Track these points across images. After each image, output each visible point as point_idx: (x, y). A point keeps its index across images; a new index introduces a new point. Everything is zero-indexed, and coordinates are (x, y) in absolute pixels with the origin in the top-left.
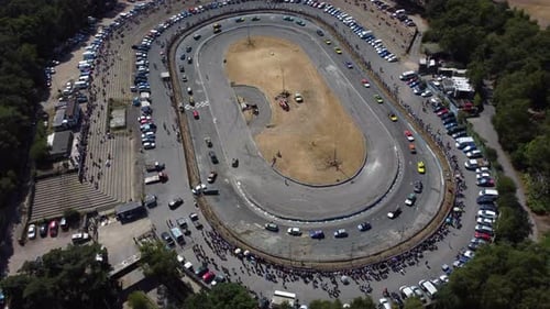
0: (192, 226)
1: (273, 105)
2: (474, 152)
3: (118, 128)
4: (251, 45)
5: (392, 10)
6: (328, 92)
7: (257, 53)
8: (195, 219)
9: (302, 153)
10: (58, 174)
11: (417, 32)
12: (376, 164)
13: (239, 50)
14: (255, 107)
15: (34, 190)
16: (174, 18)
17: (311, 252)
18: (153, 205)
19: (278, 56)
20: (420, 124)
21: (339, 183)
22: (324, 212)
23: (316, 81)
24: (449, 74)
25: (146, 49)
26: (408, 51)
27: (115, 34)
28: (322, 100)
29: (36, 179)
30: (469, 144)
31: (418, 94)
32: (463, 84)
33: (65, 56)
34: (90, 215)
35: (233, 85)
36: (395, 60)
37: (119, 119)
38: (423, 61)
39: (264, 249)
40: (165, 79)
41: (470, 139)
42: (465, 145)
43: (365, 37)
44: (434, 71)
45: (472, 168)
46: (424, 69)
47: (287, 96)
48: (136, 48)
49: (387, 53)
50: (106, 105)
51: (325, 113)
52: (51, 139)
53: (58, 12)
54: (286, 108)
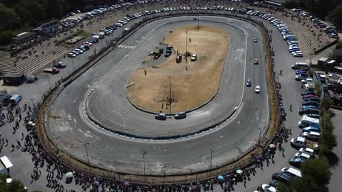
2: (312, 133)
3: (68, 43)
4: (198, 28)
9: (157, 87)
11: (336, 42)
16: (167, 9)
17: (77, 148)
20: (277, 99)
22: (124, 126)
23: (219, 53)
25: (133, 18)
28: (211, 64)
30: (313, 124)
31: (298, 80)
35: (160, 43)
36: (300, 56)
37: (74, 39)
41: (317, 121)
42: (306, 124)
43: (286, 39)
45: (296, 146)
46: (322, 66)
47: (188, 55)
48: (128, 16)
49: (295, 50)
50: (75, 32)
51: (203, 71)
52: (22, 34)
54: (178, 61)
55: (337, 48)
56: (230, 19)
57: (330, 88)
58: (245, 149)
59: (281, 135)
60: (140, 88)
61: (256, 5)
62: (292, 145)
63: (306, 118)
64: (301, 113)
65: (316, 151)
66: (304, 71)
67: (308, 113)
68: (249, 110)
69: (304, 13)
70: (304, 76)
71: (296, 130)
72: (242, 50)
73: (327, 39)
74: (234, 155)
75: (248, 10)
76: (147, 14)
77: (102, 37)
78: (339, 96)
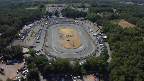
0: (41, 50)
1: (65, 36)
2: (103, 47)
3: (33, 36)
4: (65, 28)
5: (96, 25)
6: (77, 36)
7: (66, 29)
8: (42, 49)
9: (68, 44)
10: (19, 40)
11: (100, 29)
12: (82, 47)
13: (62, 28)
14: (61, 36)
15: (13, 41)
16: (51, 22)
18: (35, 47)
19: (70, 30)
20: (94, 42)
21: (73, 49)
23: (75, 34)
24: (103, 35)
25: (44, 26)
26: (97, 31)
27: (38, 23)
29: (14, 40)
32: (105, 37)
33: (27, 25)
34: (22, 47)
35: (59, 33)
36: (94, 33)
37: (34, 35)
38: (99, 33)
39: (54, 55)
40: (45, 31)
41: (103, 45)
42: (101, 45)
43: (89, 29)
44: (100, 35)
45: (101, 49)
47: (69, 35)
48: (42, 26)
49: (92, 31)
50: (32, 32)
51: (75, 39)
52: (19, 35)
53: (28, 17)
54: (68, 37)
55: (100, 30)
57: (102, 39)
58: (93, 51)
60: (64, 44)
64: (99, 44)
65: (105, 49)
66: (96, 36)
67: (100, 44)
68: (90, 45)
70: (97, 37)
71: (99, 47)
72: (80, 33)
73: (98, 28)
74: (92, 53)
75: (75, 21)
76: (47, 24)
77: (41, 33)
78: (104, 40)
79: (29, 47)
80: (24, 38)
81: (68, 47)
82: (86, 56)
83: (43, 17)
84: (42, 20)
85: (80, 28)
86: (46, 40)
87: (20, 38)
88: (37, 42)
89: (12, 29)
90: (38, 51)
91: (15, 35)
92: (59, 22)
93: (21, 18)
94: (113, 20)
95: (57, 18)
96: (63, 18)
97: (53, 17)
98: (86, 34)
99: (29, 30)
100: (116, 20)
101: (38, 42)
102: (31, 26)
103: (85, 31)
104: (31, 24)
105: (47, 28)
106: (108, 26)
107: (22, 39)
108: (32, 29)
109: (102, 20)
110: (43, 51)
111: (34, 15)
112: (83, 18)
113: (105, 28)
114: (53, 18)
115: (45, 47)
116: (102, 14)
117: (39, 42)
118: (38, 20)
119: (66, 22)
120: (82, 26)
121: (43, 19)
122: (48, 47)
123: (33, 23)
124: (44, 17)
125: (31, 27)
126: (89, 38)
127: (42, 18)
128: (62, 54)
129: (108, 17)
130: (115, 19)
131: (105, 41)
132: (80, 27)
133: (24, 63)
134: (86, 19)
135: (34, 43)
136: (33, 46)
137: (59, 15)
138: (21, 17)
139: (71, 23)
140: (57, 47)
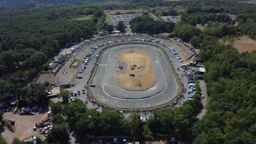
0: (81, 92)
1: (129, 68)
2: (193, 88)
3: (74, 66)
4: (132, 52)
5: (189, 47)
6: (151, 67)
7: (133, 54)
8: (83, 91)
9: (131, 81)
10: (49, 73)
11: (195, 54)
12: (156, 88)
13: (127, 53)
14: (122, 67)
15: (40, 75)
16: (110, 42)
18: (73, 86)
19: (140, 56)
20: (179, 80)
21: (138, 90)
22: (127, 96)
23: (148, 64)
24: (199, 67)
25: (95, 49)
26: (189, 59)
27: (87, 44)
28: (147, 69)
29: (41, 73)
30: (193, 86)
31: (184, 71)
32: (203, 70)
33: (68, 47)
34: (52, 85)
35: (118, 62)
36: (183, 62)
37: (75, 64)
38: (192, 62)
39: (101, 102)
40: (97, 57)
41: (194, 85)
42: (192, 86)
43: (174, 54)
44: (194, 65)
45: (190, 93)
46: (191, 65)
47: (135, 66)
48: (92, 48)
49: (180, 59)
50: (73, 60)
51: (145, 72)
52: (51, 64)
53: (71, 34)
54: (133, 69)
55: (196, 57)
56: (145, 46)
57: (196, 73)
58: (174, 97)
59: (184, 91)
60: (124, 82)
61: (155, 37)
62: (188, 93)
63: (190, 84)
64: (189, 83)
65: (196, 93)
66: (185, 68)
67: (191, 83)
68: (170, 84)
69: (179, 40)
70: (186, 70)
71: (187, 89)
72: (157, 61)
73: (191, 53)
74: (171, 99)
75: (152, 40)
76: (101, 46)
77: (88, 62)
78: (200, 76)
79: (63, 86)
80: (58, 71)
81: (128, 88)
82: (157, 105)
83: (97, 33)
84: (95, 39)
85: (158, 52)
86: (93, 74)
87: (50, 71)
88: (77, 78)
89: (39, 55)
90: (75, 94)
91: (44, 65)
92: (123, 43)
93: (58, 36)
94: (226, 37)
95: (121, 34)
96: (132, 34)
97: (115, 33)
98: (168, 63)
99: (69, 56)
100: (232, 37)
101: (80, 78)
102: (73, 49)
103: (168, 58)
104: (74, 45)
105: (100, 53)
106: (210, 48)
107: (54, 71)
108: (74, 54)
109: (202, 38)
110: (84, 93)
111: (81, 31)
112: (167, 34)
113: (204, 52)
114: (114, 35)
115: (90, 85)
116: (206, 25)
117: (82, 78)
118: (87, 39)
119: (136, 42)
120: (164, 48)
121: (96, 37)
122: (94, 86)
123: (78, 43)
124: (99, 33)
125: (73, 52)
126: (171, 71)
127: (94, 36)
128: (115, 100)
129: (216, 31)
130: (230, 35)
131: (201, 78)
132: (159, 50)
133: (49, 114)
134: (172, 36)
135: (73, 78)
136: (70, 85)
137: (126, 29)
138: (58, 34)
139: (143, 44)
140: (110, 86)
